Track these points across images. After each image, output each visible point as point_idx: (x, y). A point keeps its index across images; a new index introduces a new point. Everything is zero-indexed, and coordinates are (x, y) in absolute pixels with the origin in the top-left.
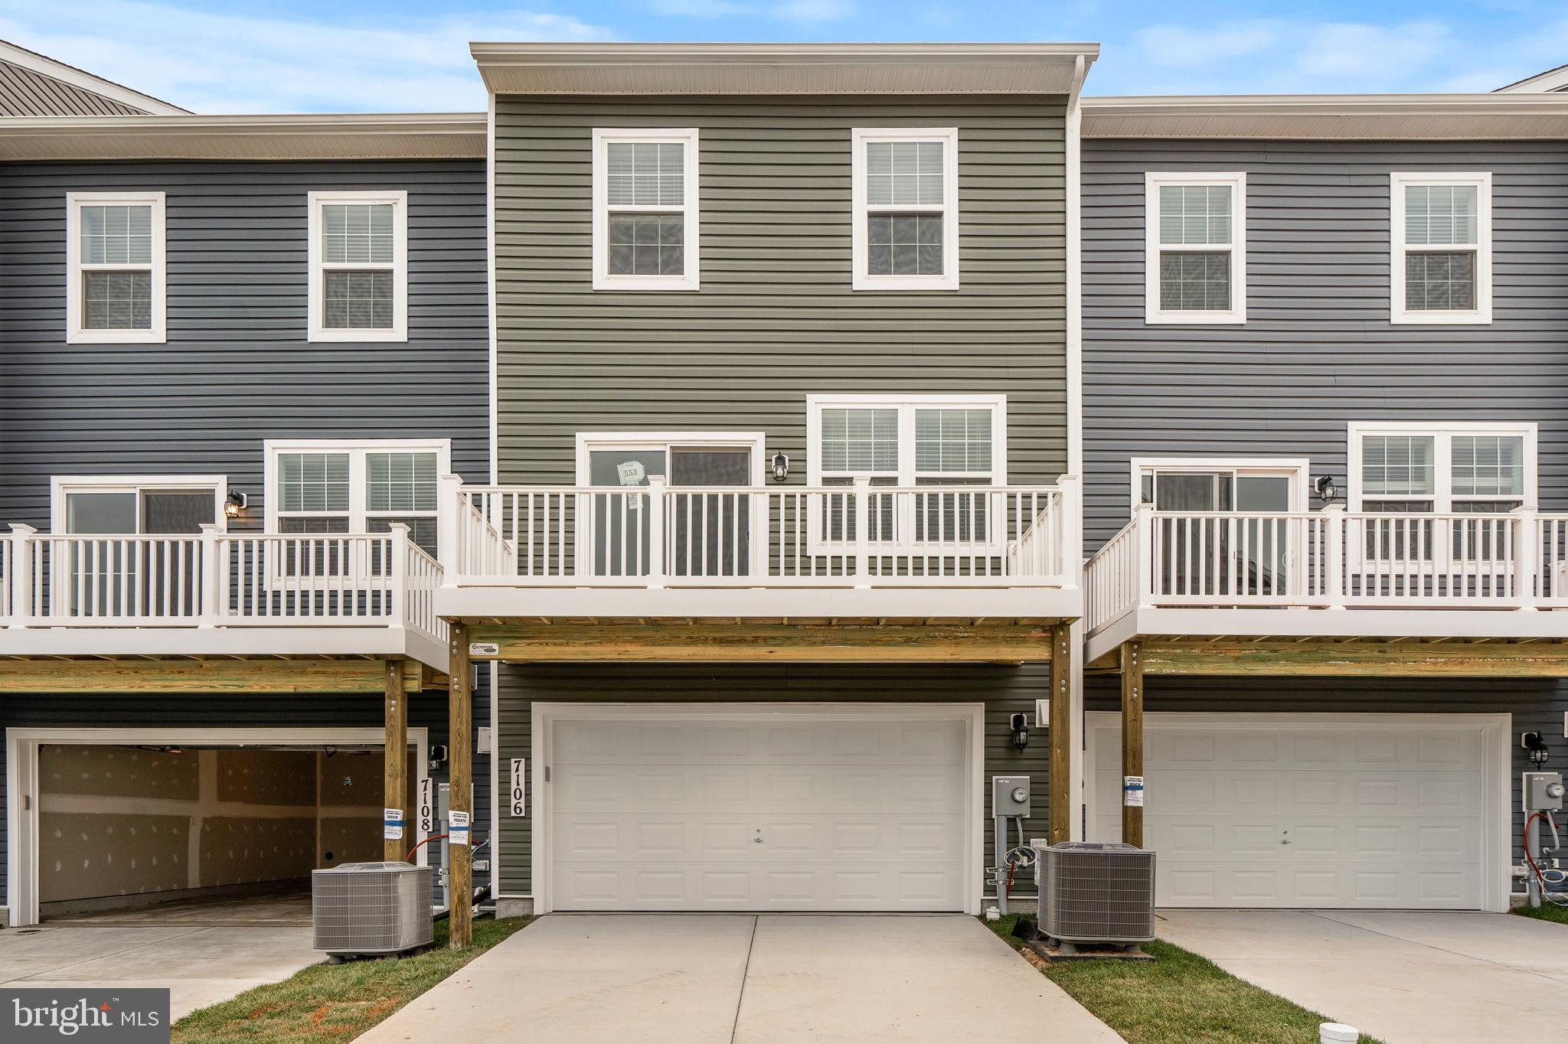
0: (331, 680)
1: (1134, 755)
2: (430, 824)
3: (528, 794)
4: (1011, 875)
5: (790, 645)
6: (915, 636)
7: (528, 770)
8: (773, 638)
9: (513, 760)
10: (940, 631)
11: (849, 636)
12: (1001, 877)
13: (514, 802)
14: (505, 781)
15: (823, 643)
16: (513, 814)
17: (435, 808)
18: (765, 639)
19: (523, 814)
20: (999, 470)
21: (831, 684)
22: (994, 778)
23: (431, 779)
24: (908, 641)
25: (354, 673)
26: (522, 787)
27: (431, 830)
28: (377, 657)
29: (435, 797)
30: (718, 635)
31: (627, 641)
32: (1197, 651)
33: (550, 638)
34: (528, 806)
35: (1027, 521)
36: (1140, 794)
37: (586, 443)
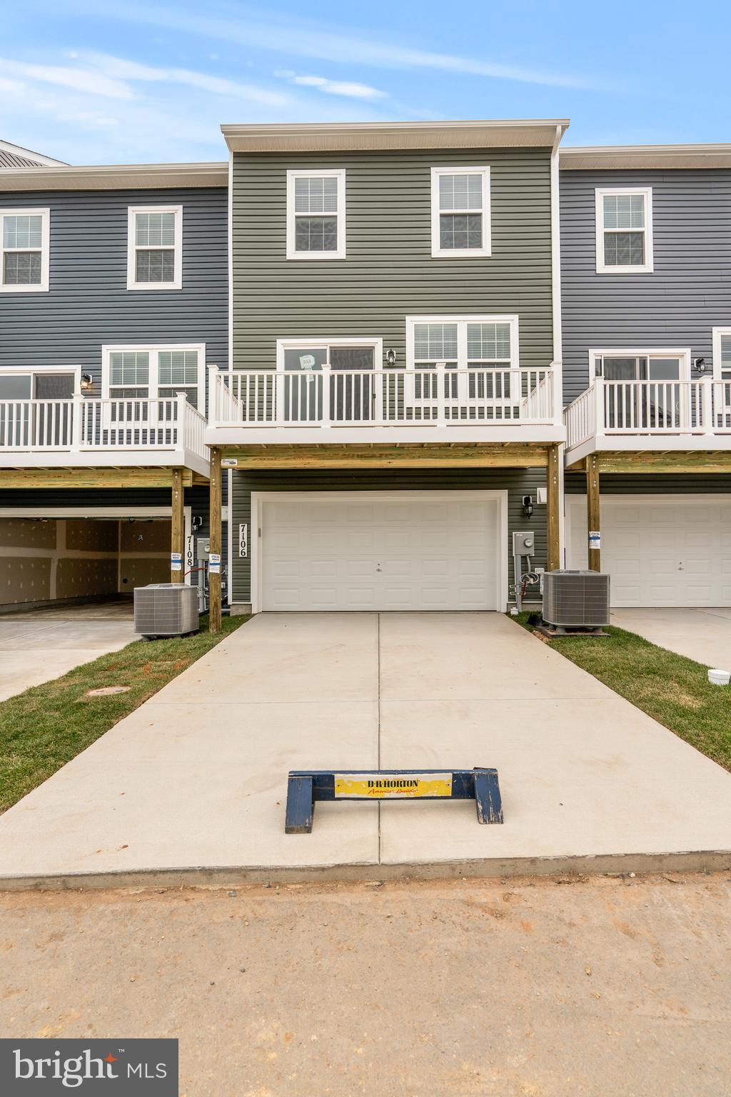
0: (142, 480)
1: (595, 519)
2: (192, 562)
3: (249, 544)
4: (524, 589)
5: (400, 458)
6: (471, 453)
7: (249, 531)
8: (391, 455)
9: (240, 525)
10: (484, 450)
11: (434, 453)
12: (518, 590)
13: (241, 549)
14: (236, 537)
15: (419, 457)
16: (240, 556)
17: (195, 552)
18: (386, 455)
19: (246, 556)
20: (514, 358)
21: (422, 480)
22: (514, 533)
23: (193, 536)
24: (467, 456)
25: (155, 476)
26: (246, 540)
27: (192, 565)
28: (168, 467)
29: (195, 546)
30: (360, 453)
31: (309, 457)
32: (630, 460)
33: (266, 456)
34: (249, 551)
35: (534, 386)
36: (598, 541)
37: (283, 345)
